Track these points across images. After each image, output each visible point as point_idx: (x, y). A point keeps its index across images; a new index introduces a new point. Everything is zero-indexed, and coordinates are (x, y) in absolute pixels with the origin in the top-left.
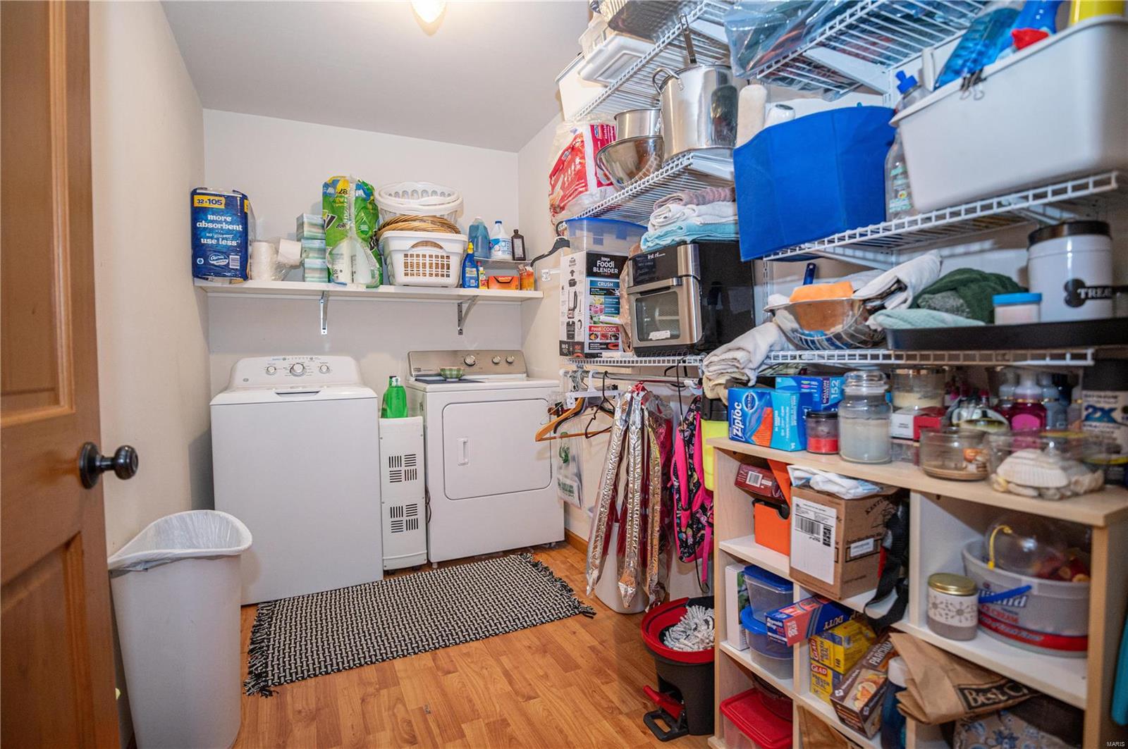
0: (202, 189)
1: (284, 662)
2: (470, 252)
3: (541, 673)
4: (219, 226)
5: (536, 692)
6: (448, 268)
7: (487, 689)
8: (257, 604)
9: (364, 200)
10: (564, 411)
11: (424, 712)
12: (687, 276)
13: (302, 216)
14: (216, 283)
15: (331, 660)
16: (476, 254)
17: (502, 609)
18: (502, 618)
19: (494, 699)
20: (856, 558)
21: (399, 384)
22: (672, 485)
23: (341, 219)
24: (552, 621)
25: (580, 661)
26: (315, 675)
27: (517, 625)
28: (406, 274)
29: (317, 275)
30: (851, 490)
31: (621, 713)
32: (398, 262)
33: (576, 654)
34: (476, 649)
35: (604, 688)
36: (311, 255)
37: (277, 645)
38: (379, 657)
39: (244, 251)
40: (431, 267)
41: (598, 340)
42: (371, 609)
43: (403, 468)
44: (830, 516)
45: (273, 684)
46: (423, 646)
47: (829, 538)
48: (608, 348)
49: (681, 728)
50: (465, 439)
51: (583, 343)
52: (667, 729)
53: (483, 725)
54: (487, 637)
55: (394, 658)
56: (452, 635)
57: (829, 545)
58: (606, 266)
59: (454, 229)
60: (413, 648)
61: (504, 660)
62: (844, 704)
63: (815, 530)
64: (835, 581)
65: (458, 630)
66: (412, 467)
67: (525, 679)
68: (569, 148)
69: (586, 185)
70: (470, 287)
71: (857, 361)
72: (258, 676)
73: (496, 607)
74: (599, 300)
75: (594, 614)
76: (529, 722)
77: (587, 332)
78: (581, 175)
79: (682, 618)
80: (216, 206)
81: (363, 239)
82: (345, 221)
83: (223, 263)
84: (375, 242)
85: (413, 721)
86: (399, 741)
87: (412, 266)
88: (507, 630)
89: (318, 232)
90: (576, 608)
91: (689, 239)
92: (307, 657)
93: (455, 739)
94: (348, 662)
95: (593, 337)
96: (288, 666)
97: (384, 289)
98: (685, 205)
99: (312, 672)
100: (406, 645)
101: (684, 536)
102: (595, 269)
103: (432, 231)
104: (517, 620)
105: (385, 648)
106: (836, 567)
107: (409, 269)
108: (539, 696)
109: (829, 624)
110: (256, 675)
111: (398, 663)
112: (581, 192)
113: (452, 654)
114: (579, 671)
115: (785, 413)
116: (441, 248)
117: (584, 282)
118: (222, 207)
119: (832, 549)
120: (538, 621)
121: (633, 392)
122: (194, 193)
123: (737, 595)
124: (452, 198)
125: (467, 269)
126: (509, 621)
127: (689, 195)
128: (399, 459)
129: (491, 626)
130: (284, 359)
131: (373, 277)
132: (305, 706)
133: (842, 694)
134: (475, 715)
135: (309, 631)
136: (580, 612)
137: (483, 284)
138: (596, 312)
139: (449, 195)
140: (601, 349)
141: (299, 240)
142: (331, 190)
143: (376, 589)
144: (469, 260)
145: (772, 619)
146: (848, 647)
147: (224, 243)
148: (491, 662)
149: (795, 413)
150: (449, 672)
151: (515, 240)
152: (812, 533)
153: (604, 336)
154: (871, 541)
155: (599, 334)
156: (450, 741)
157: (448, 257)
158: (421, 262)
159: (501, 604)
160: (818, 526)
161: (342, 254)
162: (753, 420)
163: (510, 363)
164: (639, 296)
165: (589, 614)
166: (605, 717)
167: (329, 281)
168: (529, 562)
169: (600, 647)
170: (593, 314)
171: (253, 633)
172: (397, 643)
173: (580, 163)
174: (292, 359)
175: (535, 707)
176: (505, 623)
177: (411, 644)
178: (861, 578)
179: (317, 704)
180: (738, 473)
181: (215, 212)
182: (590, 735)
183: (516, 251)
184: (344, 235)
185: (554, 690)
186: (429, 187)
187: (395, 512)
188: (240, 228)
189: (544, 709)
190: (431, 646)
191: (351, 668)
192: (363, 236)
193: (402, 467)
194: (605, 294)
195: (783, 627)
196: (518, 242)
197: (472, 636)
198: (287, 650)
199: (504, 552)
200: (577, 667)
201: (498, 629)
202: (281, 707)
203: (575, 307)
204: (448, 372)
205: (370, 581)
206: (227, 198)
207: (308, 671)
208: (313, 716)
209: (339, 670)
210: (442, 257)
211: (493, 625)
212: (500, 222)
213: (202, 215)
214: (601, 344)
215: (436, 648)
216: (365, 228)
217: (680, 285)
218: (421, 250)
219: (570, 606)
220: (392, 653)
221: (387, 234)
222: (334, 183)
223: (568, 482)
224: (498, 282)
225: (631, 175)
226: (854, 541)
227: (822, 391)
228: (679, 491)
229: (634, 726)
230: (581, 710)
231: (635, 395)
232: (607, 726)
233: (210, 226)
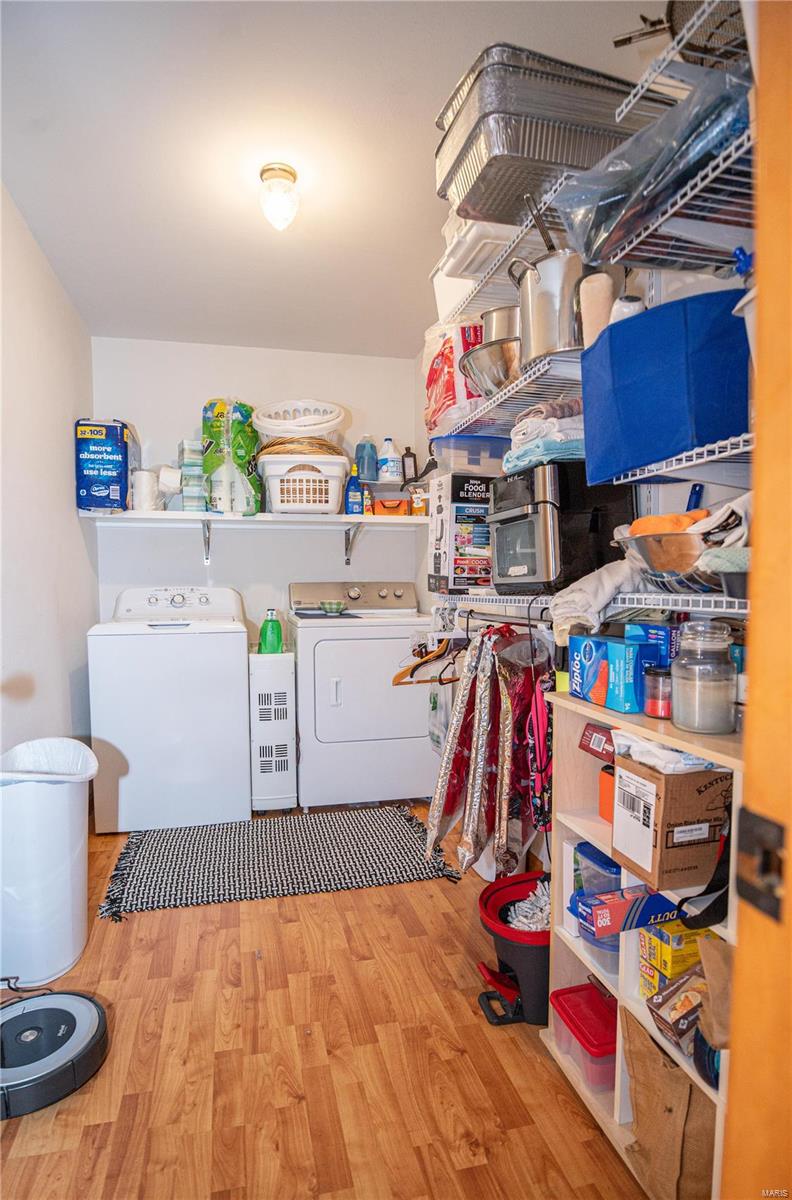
0: (84, 420)
1: (139, 891)
2: (354, 474)
3: (383, 934)
4: (100, 457)
5: (371, 952)
6: (326, 493)
7: (324, 942)
8: (130, 832)
9: (240, 423)
10: (427, 653)
11: (255, 957)
12: (545, 502)
13: (182, 443)
14: (97, 513)
15: (181, 894)
16: (362, 476)
17: (362, 862)
18: (359, 872)
19: (328, 955)
20: (681, 845)
21: (274, 618)
22: (528, 744)
23: (218, 444)
24: (411, 881)
25: (429, 927)
26: (164, 907)
27: (372, 881)
28: (282, 501)
29: (195, 504)
30: (670, 764)
31: (456, 987)
32: (274, 488)
33: (426, 920)
34: (324, 900)
35: (444, 958)
36: (190, 483)
37: (137, 874)
38: (227, 896)
39: (123, 480)
40: (308, 493)
41: (465, 575)
42: (232, 848)
43: (273, 707)
44: (649, 792)
45: (124, 910)
46: (272, 891)
47: (648, 817)
48: (476, 584)
49: (515, 1014)
50: (338, 679)
51: (447, 578)
52: (501, 1012)
53: (309, 978)
54: (338, 890)
55: (241, 899)
56: (303, 884)
57: (648, 826)
58: (474, 489)
59: (333, 450)
60: (261, 892)
61: (350, 915)
62: (659, 1012)
63: (636, 808)
64: (653, 869)
65: (310, 878)
66: (281, 707)
67: (365, 938)
68: (439, 355)
69: (454, 398)
70: (352, 513)
71: (700, 609)
72: (113, 902)
73: (356, 860)
74: (467, 529)
75: (459, 879)
76: (357, 983)
77: (452, 566)
78: (450, 387)
79: (531, 893)
80: (97, 437)
81: (239, 465)
82: (222, 446)
83: (104, 493)
84: (251, 467)
85: (242, 964)
86: (224, 982)
87: (288, 492)
88: (361, 885)
89: (199, 459)
90: (440, 870)
91: (546, 459)
92: (160, 889)
93: (277, 988)
94: (197, 898)
95: (458, 571)
96: (141, 895)
97: (260, 516)
98: (546, 418)
99: (161, 903)
100: (256, 888)
101: (539, 801)
102: (462, 494)
103: (310, 453)
104: (373, 877)
105: (235, 889)
106: (654, 853)
107: (286, 495)
108: (374, 957)
109: (655, 919)
110: (111, 900)
111: (244, 906)
112: (449, 406)
113: (298, 903)
114: (424, 937)
115: (620, 668)
116: (319, 472)
117: (450, 509)
118: (103, 437)
119: (650, 831)
120: (396, 879)
121: (483, 636)
122: (78, 424)
123: (573, 874)
124: (333, 414)
125: (351, 493)
126: (365, 876)
127: (551, 405)
128: (268, 696)
129: (345, 879)
130: (166, 590)
131: (248, 504)
132: (147, 934)
133: (660, 1000)
134: (304, 967)
135: (169, 863)
136: (444, 876)
137: (368, 510)
138: (463, 543)
139: (331, 412)
140: (469, 584)
141: (180, 468)
142: (209, 414)
143: (242, 829)
144: (352, 484)
145: (583, 904)
146: (678, 948)
147: (105, 473)
148: (335, 915)
149: (631, 668)
150: (290, 921)
151: (406, 459)
152: (633, 810)
153: (472, 570)
154: (705, 827)
155: (466, 567)
156: (272, 989)
157: (326, 482)
158: (298, 487)
159: (362, 858)
160: (639, 803)
161: (221, 481)
162: (591, 674)
163: (399, 597)
164: (498, 525)
165: (453, 878)
166: (437, 990)
167: (207, 510)
168: (404, 816)
169: (454, 915)
170: (459, 546)
171: (119, 859)
172: (247, 885)
173: (448, 372)
174: (174, 590)
175: (367, 969)
176: (361, 877)
177: (261, 887)
178: (690, 868)
179: (159, 934)
180: (584, 734)
181: (97, 443)
182: (415, 1005)
183: (407, 471)
184: (221, 461)
185: (391, 954)
186: (312, 404)
187: (265, 751)
188: (119, 458)
189: (375, 972)
190: (280, 892)
191: (198, 904)
192: (240, 461)
193: (271, 706)
194: (474, 522)
195: (591, 915)
196: (409, 461)
197: (323, 887)
198: (145, 880)
199: (380, 802)
200: (424, 932)
201: (352, 883)
202: (126, 933)
203: (441, 537)
204: (327, 606)
205: (238, 820)
206: (107, 427)
207: (159, 902)
208: (153, 946)
209: (187, 905)
210: (320, 481)
211: (347, 877)
212: (390, 440)
213: (84, 446)
214: (469, 579)
215: (284, 895)
216: (241, 452)
217: (535, 512)
218: (297, 475)
219: (434, 867)
220: (240, 894)
221: (263, 458)
222: (212, 406)
223: (437, 732)
224: (384, 507)
225: (499, 384)
226: (680, 825)
227: (670, 643)
228: (534, 750)
229: (466, 1004)
230: (413, 979)
231: (486, 639)
232: (437, 1000)
233: (92, 456)
